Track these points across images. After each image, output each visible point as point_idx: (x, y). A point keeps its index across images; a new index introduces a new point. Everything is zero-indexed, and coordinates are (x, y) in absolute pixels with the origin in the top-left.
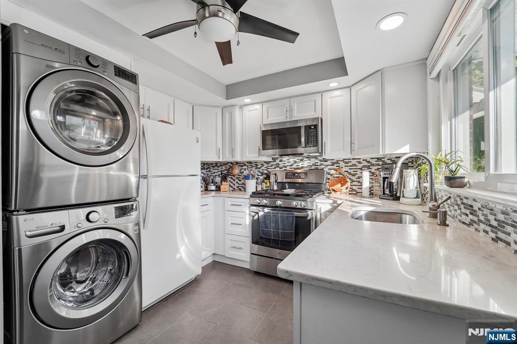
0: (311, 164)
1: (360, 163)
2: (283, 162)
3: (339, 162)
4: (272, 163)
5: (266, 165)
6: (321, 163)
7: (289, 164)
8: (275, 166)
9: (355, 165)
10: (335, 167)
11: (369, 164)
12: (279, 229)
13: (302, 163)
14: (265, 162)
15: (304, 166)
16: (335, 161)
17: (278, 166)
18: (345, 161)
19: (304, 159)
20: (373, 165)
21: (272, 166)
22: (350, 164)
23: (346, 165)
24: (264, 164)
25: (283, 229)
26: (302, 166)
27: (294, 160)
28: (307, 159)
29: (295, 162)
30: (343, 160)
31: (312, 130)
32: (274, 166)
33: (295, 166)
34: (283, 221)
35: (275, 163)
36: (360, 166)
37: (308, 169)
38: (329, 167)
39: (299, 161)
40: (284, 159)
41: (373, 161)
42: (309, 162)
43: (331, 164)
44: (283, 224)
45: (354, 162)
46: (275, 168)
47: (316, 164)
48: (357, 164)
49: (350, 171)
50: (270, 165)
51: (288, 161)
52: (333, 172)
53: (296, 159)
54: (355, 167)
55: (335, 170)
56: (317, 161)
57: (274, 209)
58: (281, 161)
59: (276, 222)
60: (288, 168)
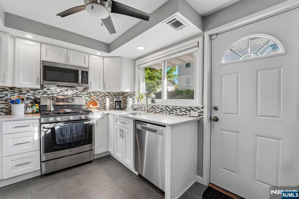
0: (74, 93)
1: (101, 94)
2: (50, 91)
3: (91, 93)
4: (39, 91)
5: (32, 92)
6: (80, 93)
7: (56, 92)
8: (43, 93)
9: (99, 95)
10: (88, 95)
11: (105, 95)
12: (74, 135)
13: (67, 92)
14: (32, 90)
15: (68, 94)
16: (88, 92)
17: (45, 93)
18: (94, 93)
19: (69, 90)
20: (106, 95)
21: (39, 93)
22: (96, 94)
23: (94, 95)
24: (30, 91)
25: (77, 133)
26: (67, 94)
27: (60, 89)
28: (70, 90)
29: (62, 91)
30: (93, 92)
31: (85, 74)
32: (41, 93)
33: (61, 94)
34: (77, 129)
35: (42, 91)
36: (101, 96)
37: (71, 96)
38: (85, 95)
39: (65, 90)
40: (51, 89)
41: (107, 94)
42: (72, 92)
43: (86, 94)
44: (76, 131)
45: (98, 93)
46: (42, 94)
47: (77, 93)
48: (100, 94)
49: (96, 98)
50: (37, 92)
51: (55, 90)
52: (87, 98)
53: (62, 89)
54: (99, 96)
55: (88, 97)
56: (78, 91)
57: (67, 122)
58: (48, 89)
59: (71, 131)
60: (55, 95)
